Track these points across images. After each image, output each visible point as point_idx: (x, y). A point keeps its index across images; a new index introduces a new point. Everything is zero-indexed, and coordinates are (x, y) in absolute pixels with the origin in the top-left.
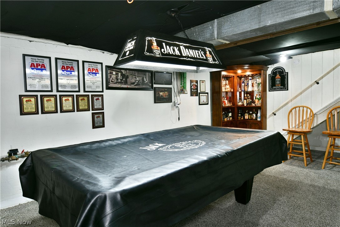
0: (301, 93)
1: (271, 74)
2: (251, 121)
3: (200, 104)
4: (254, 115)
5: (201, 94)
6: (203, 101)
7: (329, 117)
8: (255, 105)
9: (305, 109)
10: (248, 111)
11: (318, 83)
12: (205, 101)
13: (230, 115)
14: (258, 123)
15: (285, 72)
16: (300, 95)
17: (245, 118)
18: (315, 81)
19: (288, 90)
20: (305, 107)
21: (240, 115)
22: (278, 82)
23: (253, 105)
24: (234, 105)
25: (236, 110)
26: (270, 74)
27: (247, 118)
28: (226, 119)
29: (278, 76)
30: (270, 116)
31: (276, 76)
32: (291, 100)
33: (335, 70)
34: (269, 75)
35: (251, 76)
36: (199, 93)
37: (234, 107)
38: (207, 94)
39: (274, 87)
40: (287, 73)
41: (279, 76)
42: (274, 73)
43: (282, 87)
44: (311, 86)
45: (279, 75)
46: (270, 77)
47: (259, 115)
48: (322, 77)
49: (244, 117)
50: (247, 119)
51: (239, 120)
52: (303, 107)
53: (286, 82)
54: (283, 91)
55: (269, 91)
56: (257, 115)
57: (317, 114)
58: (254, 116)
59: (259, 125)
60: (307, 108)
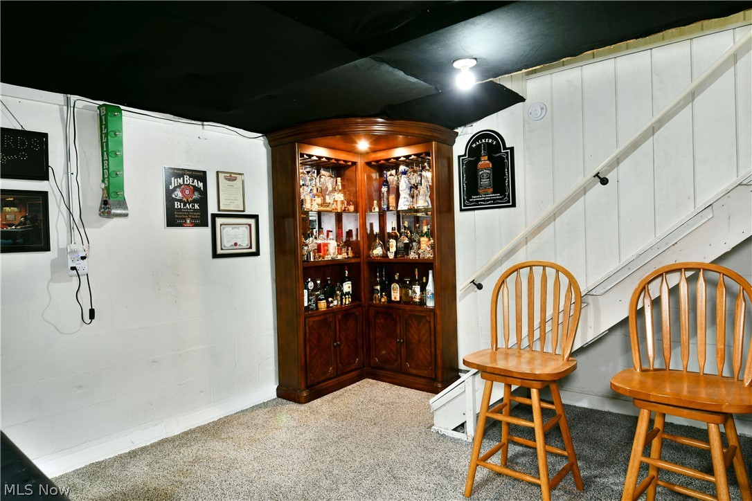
0: (554, 216)
1: (465, 155)
2: (408, 307)
3: (215, 255)
4: (417, 289)
5: (219, 221)
6: (236, 244)
7: (639, 306)
8: (419, 257)
9: (551, 272)
10: (399, 276)
11: (604, 181)
12: (245, 243)
13: (347, 287)
14: (425, 317)
15: (505, 148)
16: (553, 223)
17: (393, 299)
18: (595, 172)
19: (514, 205)
20: (552, 266)
21: (378, 287)
22: (485, 182)
23: (412, 255)
24: (359, 257)
25: (365, 272)
26: (463, 153)
27: (398, 299)
28: (323, 305)
29: (484, 161)
30: (466, 291)
31: (480, 160)
32: (526, 240)
33: (656, 135)
34: (459, 157)
35: (404, 163)
36: (214, 216)
37: (359, 263)
38: (252, 221)
39: (474, 198)
40: (512, 149)
41: (489, 160)
42: (473, 151)
43: (498, 196)
44: (584, 190)
45: (486, 158)
46: (463, 164)
47: (430, 287)
48: (617, 161)
49: (389, 295)
50: (397, 301)
51: (374, 306)
52: (544, 267)
53: (508, 180)
54: (502, 209)
55: (461, 210)
56: (423, 289)
57: (593, 292)
58: (414, 292)
59: (430, 322)
60: (557, 271)
